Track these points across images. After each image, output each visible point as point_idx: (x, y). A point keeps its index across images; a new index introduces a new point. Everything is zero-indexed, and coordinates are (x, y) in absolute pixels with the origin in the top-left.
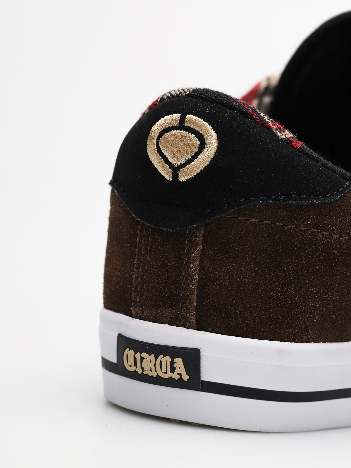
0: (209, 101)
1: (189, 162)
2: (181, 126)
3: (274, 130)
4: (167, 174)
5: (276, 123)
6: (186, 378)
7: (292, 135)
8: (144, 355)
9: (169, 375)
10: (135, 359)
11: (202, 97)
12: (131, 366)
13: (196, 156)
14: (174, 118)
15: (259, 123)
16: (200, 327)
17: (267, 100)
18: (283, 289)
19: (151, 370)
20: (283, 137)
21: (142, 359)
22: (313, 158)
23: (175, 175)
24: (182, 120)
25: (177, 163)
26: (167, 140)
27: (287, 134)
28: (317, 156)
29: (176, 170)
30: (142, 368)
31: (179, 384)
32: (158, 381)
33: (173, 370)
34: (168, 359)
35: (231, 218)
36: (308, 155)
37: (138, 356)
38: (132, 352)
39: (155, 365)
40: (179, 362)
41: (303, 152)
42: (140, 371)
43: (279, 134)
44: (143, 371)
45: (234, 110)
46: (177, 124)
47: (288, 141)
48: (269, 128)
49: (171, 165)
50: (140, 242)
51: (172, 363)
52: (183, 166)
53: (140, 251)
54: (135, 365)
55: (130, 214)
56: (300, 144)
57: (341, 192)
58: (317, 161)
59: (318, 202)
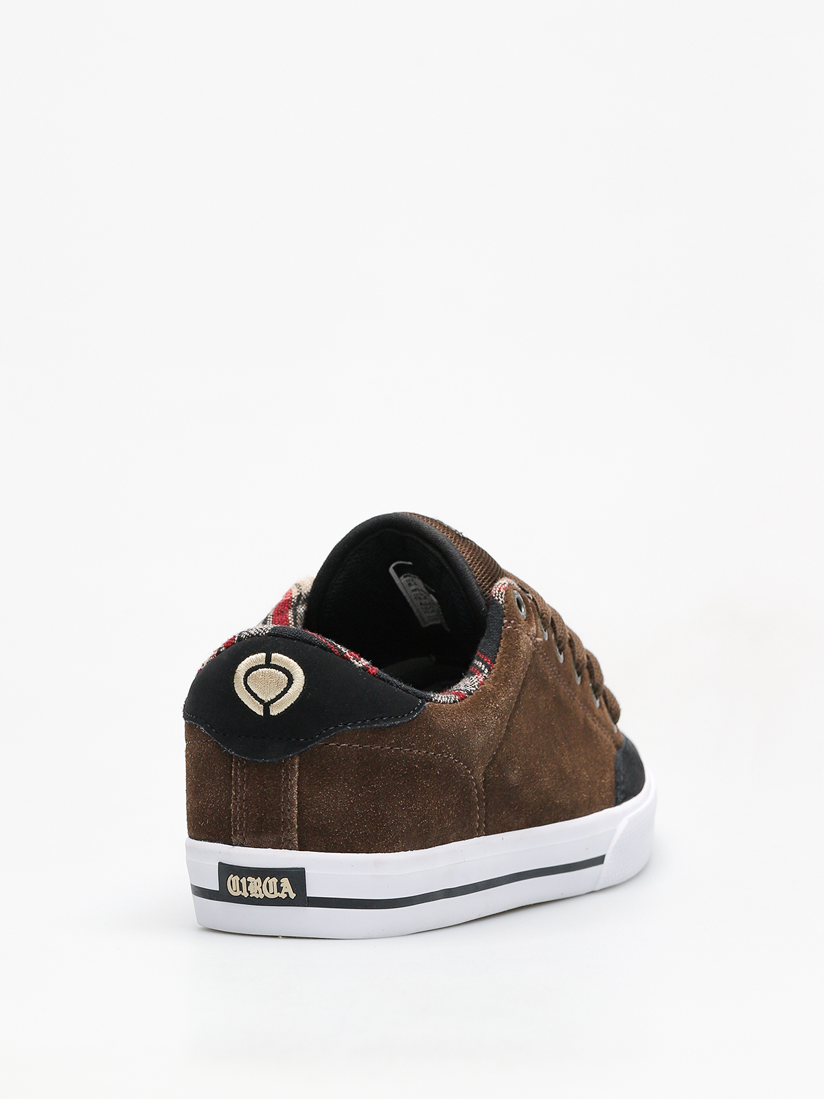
0: (290, 638)
1: (279, 697)
2: (268, 664)
3: (351, 660)
4: (258, 710)
5: (352, 653)
6: (293, 896)
7: (367, 663)
8: (250, 879)
9: (277, 895)
10: (241, 884)
11: (282, 635)
12: (236, 891)
13: (285, 691)
14: (260, 657)
15: (337, 655)
16: (302, 848)
17: (301, 609)
18: (374, 805)
19: (258, 893)
20: (361, 665)
21: (248, 883)
22: (388, 681)
23: (266, 710)
24: (268, 659)
25: (267, 699)
26: (256, 679)
27: (363, 663)
28: (390, 679)
29: (267, 706)
30: (249, 892)
31: (287, 902)
32: (266, 902)
33: (280, 889)
34: (275, 880)
35: (323, 745)
36: (383, 680)
37: (243, 881)
38: (237, 878)
39: (261, 887)
40: (285, 882)
41: (379, 677)
42: (246, 895)
43: (356, 663)
44: (250, 894)
45: (314, 645)
46: (263, 663)
47: (365, 669)
48: (348, 659)
49: (261, 701)
50: (236, 774)
51: (279, 883)
52: (273, 701)
53: (236, 784)
54: (241, 889)
55: (222, 749)
56: (375, 670)
57: (417, 711)
58: (392, 684)
59: (399, 722)
